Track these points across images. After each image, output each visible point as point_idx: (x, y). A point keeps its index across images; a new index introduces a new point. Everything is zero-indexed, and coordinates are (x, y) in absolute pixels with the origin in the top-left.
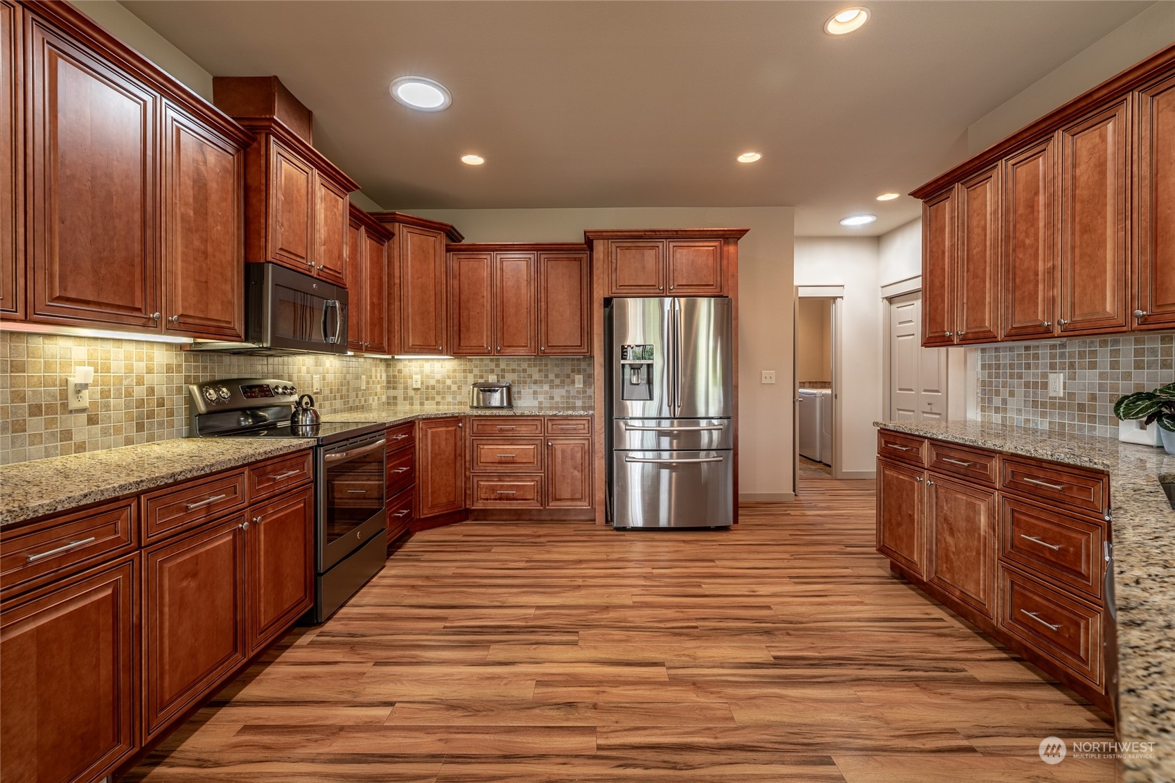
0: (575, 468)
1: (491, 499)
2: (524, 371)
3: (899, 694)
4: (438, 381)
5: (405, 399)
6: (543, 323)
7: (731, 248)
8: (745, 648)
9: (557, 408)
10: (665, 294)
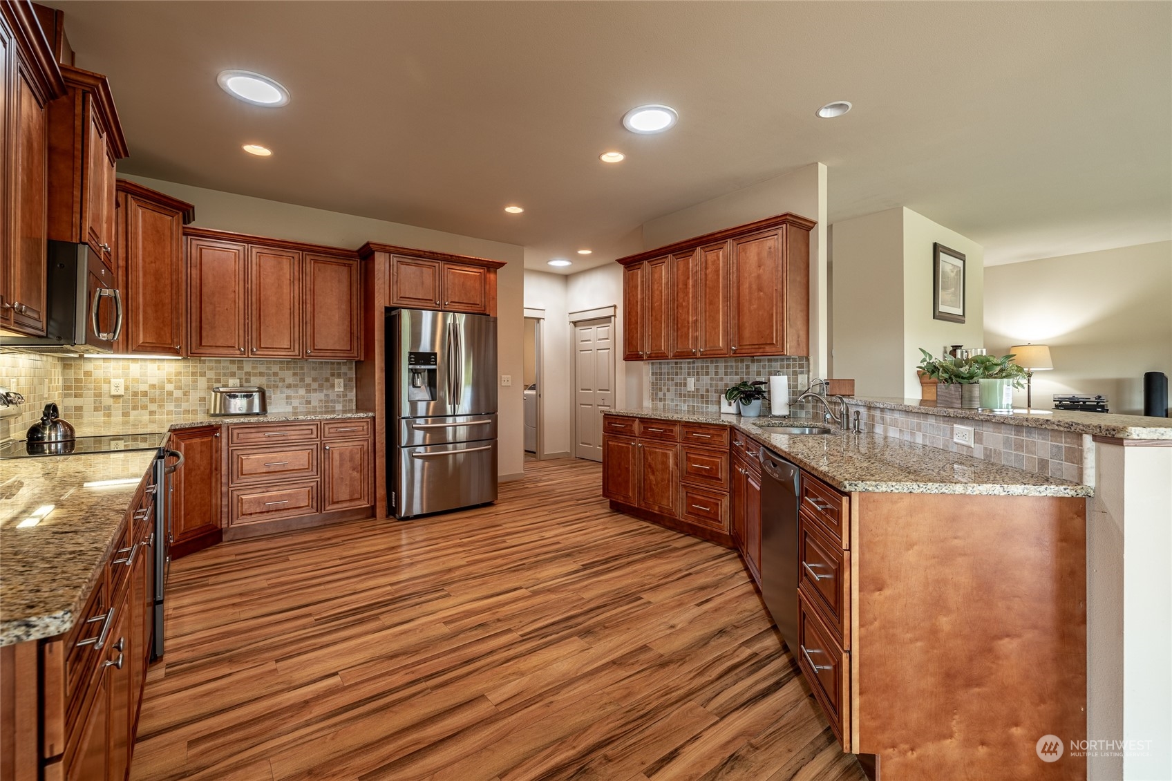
0: (354, 470)
1: (256, 513)
2: (275, 374)
3: (651, 563)
4: (153, 386)
5: (96, 409)
6: (309, 325)
7: (492, 276)
8: (562, 566)
9: (315, 413)
10: (440, 309)
